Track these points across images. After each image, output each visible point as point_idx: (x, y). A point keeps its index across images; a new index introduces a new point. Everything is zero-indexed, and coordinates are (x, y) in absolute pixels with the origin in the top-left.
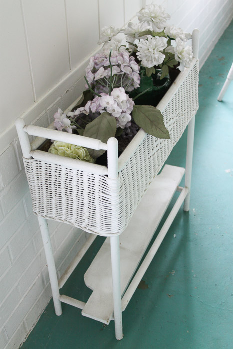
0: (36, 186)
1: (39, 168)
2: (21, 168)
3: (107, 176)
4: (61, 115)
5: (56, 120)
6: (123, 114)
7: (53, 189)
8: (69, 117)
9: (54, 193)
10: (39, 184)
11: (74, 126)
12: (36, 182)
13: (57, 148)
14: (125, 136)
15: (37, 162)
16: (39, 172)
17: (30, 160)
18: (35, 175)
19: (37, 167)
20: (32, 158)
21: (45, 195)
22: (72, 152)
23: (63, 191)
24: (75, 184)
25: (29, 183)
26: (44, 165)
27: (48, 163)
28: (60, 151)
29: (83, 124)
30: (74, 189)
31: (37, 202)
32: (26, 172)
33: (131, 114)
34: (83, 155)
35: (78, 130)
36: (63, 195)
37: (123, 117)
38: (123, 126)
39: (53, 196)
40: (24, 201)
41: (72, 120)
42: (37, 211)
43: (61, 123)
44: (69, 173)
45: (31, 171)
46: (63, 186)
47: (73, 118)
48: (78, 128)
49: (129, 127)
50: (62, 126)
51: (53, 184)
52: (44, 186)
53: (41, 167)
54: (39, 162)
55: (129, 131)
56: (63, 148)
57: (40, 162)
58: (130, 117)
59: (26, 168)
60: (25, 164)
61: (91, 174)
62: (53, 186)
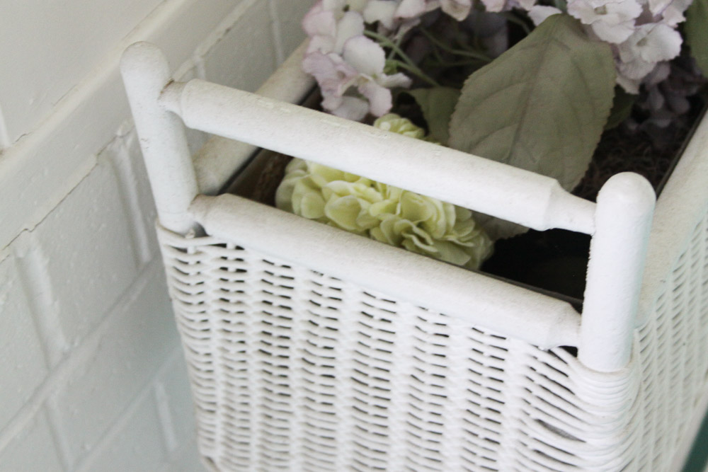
0: (217, 354)
1: (233, 277)
2: (145, 255)
3: (573, 351)
4: (338, 19)
5: (315, 44)
6: (646, 27)
7: (295, 378)
8: (372, 29)
9: (298, 396)
10: (228, 347)
11: (401, 79)
12: (217, 338)
13: (319, 181)
14: (633, 127)
15: (222, 252)
16: (233, 298)
17: (191, 244)
18: (213, 307)
19: (224, 275)
20: (201, 233)
21: (256, 397)
22: (392, 210)
23: (344, 390)
24: (401, 366)
25: (185, 340)
26: (255, 271)
27: (279, 262)
28: (335, 201)
29: (432, 56)
30: (399, 387)
31: (219, 420)
32: (172, 292)
33: (681, 28)
34: (442, 222)
35: (418, 94)
36: (342, 405)
37: (642, 43)
38: (633, 81)
39: (295, 403)
40: (160, 390)
41: (388, 42)
42: (218, 453)
43: (337, 58)
44: (378, 315)
45: (194, 291)
46: (343, 369)
47: (391, 33)
48: (417, 83)
49: (661, 86)
50: (343, 76)
51: (295, 354)
52: (255, 361)
53: (240, 277)
54: (233, 255)
55: (658, 102)
56: (350, 187)
57: (239, 254)
58: (674, 44)
59: (170, 273)
60: (169, 258)
61: (488, 331)
62: (294, 364)
